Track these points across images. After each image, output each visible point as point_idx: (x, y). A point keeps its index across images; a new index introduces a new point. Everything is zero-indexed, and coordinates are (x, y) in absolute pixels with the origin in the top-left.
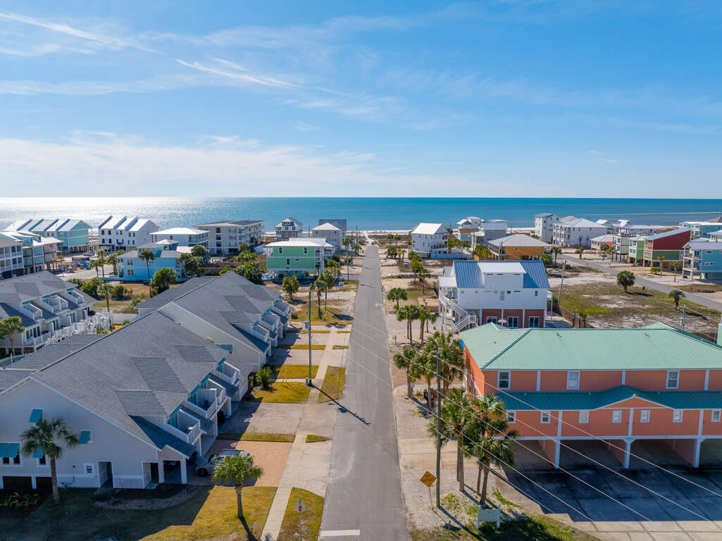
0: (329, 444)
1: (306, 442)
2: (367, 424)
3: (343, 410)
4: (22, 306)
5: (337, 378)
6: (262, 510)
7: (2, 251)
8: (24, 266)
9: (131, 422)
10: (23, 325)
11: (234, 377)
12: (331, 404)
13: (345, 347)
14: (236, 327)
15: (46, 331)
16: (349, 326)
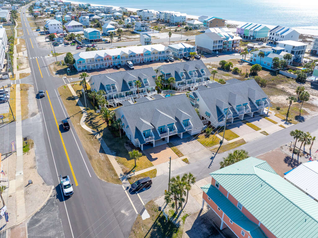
0: (186, 165)
1: (182, 160)
2: (209, 168)
3: (212, 158)
4: (180, 73)
5: (235, 145)
6: (141, 168)
7: (214, 42)
8: (223, 48)
9: (135, 128)
10: (176, 81)
11: (188, 127)
12: (213, 153)
13: (267, 134)
14: (217, 108)
15: (185, 84)
16: (293, 125)
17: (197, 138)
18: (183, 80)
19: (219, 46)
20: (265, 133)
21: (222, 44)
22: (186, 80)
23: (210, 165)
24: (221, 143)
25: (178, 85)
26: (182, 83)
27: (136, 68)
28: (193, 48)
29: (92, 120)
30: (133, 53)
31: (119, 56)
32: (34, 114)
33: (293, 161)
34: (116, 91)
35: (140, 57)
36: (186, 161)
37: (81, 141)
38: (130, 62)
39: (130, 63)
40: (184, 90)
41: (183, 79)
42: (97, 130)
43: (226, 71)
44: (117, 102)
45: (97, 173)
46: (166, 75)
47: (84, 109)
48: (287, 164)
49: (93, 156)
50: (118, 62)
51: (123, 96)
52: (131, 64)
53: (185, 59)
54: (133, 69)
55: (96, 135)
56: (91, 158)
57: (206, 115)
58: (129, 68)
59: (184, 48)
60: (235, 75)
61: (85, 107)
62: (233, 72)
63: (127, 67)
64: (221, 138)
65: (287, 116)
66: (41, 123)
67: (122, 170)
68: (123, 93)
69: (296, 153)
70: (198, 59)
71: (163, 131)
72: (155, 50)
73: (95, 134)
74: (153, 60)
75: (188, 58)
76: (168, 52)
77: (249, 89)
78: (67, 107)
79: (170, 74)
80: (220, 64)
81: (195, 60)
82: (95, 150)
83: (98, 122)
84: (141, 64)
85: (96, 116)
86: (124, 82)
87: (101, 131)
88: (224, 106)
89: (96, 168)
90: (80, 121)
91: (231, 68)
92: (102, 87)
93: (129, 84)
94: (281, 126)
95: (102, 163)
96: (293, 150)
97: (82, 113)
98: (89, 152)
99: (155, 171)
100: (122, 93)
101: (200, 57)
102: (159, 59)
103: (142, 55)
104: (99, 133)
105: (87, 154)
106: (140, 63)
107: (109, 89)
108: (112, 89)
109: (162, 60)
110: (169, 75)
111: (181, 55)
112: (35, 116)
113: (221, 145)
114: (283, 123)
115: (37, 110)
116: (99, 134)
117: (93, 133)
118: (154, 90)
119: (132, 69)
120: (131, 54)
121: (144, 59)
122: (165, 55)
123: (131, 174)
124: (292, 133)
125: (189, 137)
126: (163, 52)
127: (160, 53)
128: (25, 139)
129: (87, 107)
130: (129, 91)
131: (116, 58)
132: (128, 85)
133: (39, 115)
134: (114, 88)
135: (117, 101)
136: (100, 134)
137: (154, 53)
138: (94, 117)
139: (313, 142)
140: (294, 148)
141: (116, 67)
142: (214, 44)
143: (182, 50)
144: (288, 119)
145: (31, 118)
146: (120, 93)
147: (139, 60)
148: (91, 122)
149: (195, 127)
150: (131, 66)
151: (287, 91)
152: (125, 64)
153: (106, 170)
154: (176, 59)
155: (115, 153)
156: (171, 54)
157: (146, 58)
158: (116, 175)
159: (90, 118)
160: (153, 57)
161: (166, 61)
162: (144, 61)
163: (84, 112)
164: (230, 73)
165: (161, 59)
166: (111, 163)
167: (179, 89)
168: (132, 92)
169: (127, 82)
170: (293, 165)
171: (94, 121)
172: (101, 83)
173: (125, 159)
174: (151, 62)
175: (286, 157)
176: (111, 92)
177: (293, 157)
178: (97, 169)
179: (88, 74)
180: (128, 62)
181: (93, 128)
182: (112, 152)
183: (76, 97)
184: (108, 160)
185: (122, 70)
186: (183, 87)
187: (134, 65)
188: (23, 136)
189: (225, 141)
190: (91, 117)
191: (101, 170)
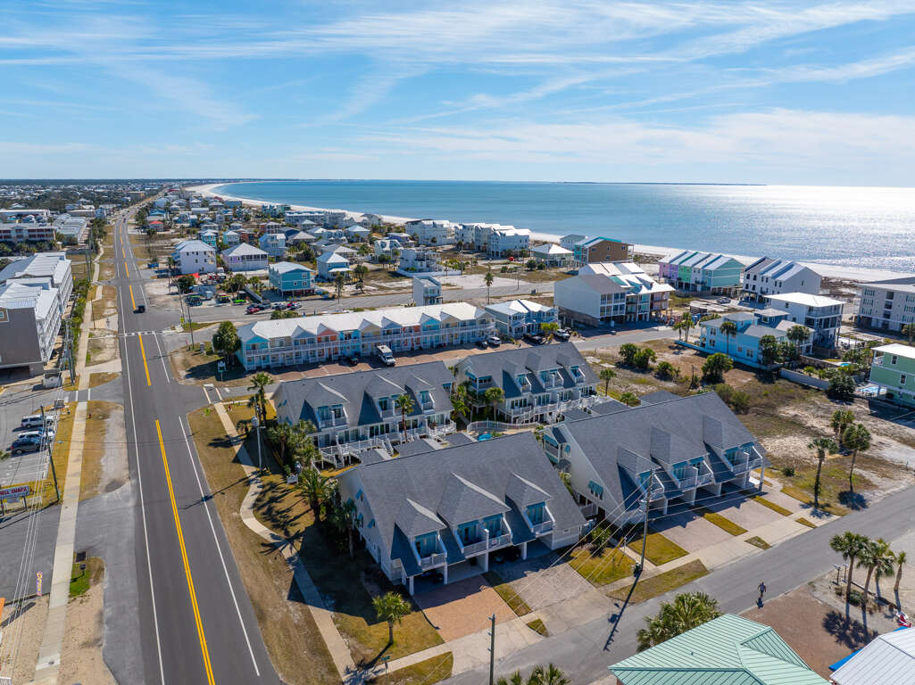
0: (538, 639)
1: (527, 625)
2: (605, 648)
3: (614, 619)
4: (515, 377)
5: (678, 580)
6: (408, 651)
7: (603, 298)
8: (627, 313)
9: (391, 529)
10: (507, 396)
11: (543, 526)
12: (616, 605)
13: (766, 546)
14: (622, 471)
15: (531, 404)
16: (835, 517)
17: (568, 558)
18: (526, 396)
19: (616, 308)
20: (757, 542)
21: (624, 303)
22: (534, 396)
23: (610, 639)
24: (638, 571)
25: (513, 407)
26: (524, 404)
27: (401, 362)
28: (549, 314)
29: (274, 504)
30: (393, 324)
31: (355, 330)
32: (114, 485)
33: (851, 627)
34: (346, 424)
35: (412, 334)
36: (537, 626)
37: (240, 564)
38: (385, 346)
39: (386, 350)
40: (527, 422)
41: (524, 391)
42: (287, 533)
43: (638, 372)
44: (347, 454)
45: (277, 662)
46: (481, 381)
47: (254, 473)
48: (834, 638)
49: (270, 609)
50: (354, 347)
51: (364, 438)
52: (388, 354)
53: (528, 340)
54: (392, 365)
55: (280, 548)
56: (262, 617)
57: (592, 492)
58: (383, 362)
59: (527, 311)
60: (663, 382)
61: (258, 466)
62: (658, 374)
63: (377, 361)
64: (638, 559)
65: (817, 494)
66: (131, 511)
67: (352, 655)
68: (364, 430)
69: (855, 603)
70: (563, 340)
71: (471, 537)
72: (451, 317)
73: (280, 544)
74: (446, 342)
75: (537, 338)
76: (483, 322)
77: (705, 420)
78: (208, 466)
79: (490, 379)
80: (621, 353)
81: (554, 342)
82: (276, 592)
83: (289, 510)
84: (413, 353)
85: (287, 492)
86: (367, 399)
87: (297, 536)
88: (640, 468)
89: (277, 647)
90: (240, 506)
91: (650, 362)
92: (307, 412)
93: (381, 404)
94: (802, 521)
95: (293, 632)
96: (845, 591)
97: (248, 483)
98: (257, 599)
99: (446, 661)
100: (361, 428)
101: (567, 335)
102: (462, 342)
103: (416, 329)
104: (290, 540)
105: (254, 604)
106: (412, 349)
107: (326, 418)
108: (333, 416)
109: (468, 342)
110: (487, 381)
111: (520, 330)
112: (118, 491)
113: (637, 579)
114: (805, 514)
115: (126, 473)
116: (289, 546)
117: (272, 541)
118: (448, 422)
119: (388, 366)
120: (388, 326)
121: (421, 341)
122: (478, 329)
123: (376, 669)
124: (836, 543)
125: (545, 556)
126: (472, 323)
127: (464, 324)
128: (80, 556)
129: (263, 467)
130: (379, 424)
131: (349, 336)
132: (378, 407)
133: (128, 486)
134: (339, 415)
135: (345, 451)
136: (292, 544)
137: (447, 326)
138: (280, 494)
139: (900, 570)
140: (849, 588)
141: (347, 361)
142: (602, 303)
143: (520, 318)
144: (820, 501)
145: (106, 496)
146: (355, 428)
147: (409, 343)
148: (270, 510)
149: (561, 524)
150: (388, 358)
151: (808, 425)
152: (372, 353)
153: (304, 654)
154: (505, 339)
155: (333, 602)
156: (492, 326)
157: (427, 338)
158: (333, 670)
159: (267, 498)
160: (444, 336)
161: (480, 345)
162: (422, 345)
163: (253, 480)
164: (650, 377)
165: (465, 339)
166: (318, 633)
167: (515, 419)
168: (387, 426)
169: (376, 399)
170: (853, 640)
171: (279, 506)
172: (305, 402)
173: (362, 619)
174: (440, 348)
175: (828, 615)
176: (332, 426)
177: (850, 615)
178: (278, 651)
179: (271, 377)
180: (380, 347)
181: (275, 527)
182: (324, 599)
183: (235, 438)
184: (310, 622)
185: (364, 367)
186: (525, 415)
187: (395, 355)
188: (76, 547)
189: (649, 567)
190: (270, 494)
191: (290, 653)
